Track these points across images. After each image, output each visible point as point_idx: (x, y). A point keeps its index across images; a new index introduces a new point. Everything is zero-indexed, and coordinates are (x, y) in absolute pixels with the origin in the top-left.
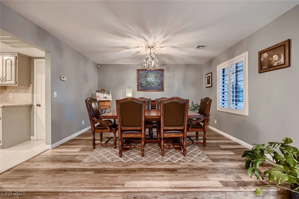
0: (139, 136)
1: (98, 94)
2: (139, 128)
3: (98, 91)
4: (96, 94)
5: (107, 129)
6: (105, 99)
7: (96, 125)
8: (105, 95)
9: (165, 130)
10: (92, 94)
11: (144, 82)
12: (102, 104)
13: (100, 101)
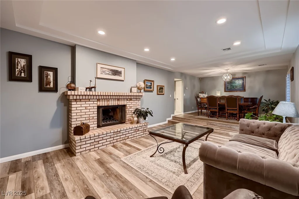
0: (216, 111)
1: (200, 94)
2: (216, 108)
3: (200, 93)
4: (199, 94)
5: (203, 108)
6: (204, 97)
7: (199, 107)
8: (204, 95)
9: (228, 110)
10: (197, 94)
11: (229, 86)
12: (202, 99)
13: (201, 98)
